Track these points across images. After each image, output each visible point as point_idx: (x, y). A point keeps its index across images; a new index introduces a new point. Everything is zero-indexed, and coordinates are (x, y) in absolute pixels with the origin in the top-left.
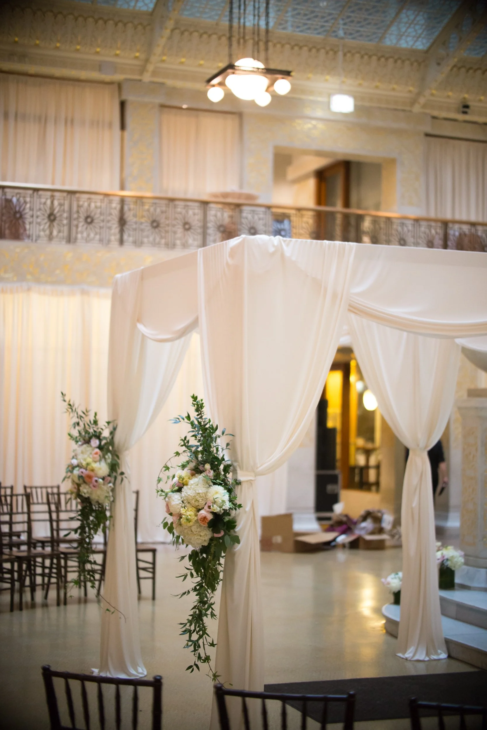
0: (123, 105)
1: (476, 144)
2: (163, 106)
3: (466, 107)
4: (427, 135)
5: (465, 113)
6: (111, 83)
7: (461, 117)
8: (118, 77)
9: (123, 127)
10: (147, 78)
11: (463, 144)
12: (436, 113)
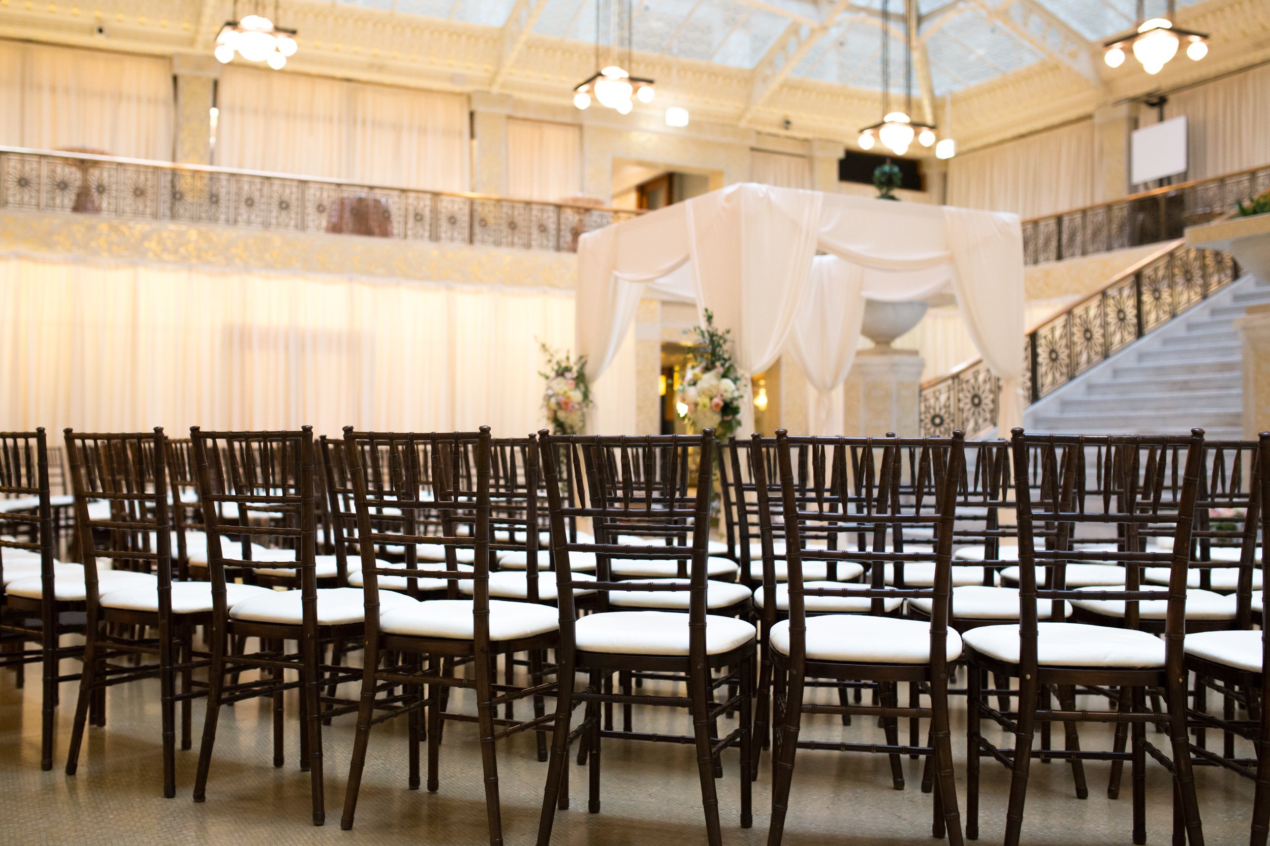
0: (472, 115)
1: (796, 159)
2: (509, 117)
3: (788, 123)
4: (753, 149)
5: (787, 128)
6: (460, 94)
7: (783, 132)
8: (468, 88)
9: (472, 135)
10: (495, 89)
11: (785, 159)
12: (760, 128)
